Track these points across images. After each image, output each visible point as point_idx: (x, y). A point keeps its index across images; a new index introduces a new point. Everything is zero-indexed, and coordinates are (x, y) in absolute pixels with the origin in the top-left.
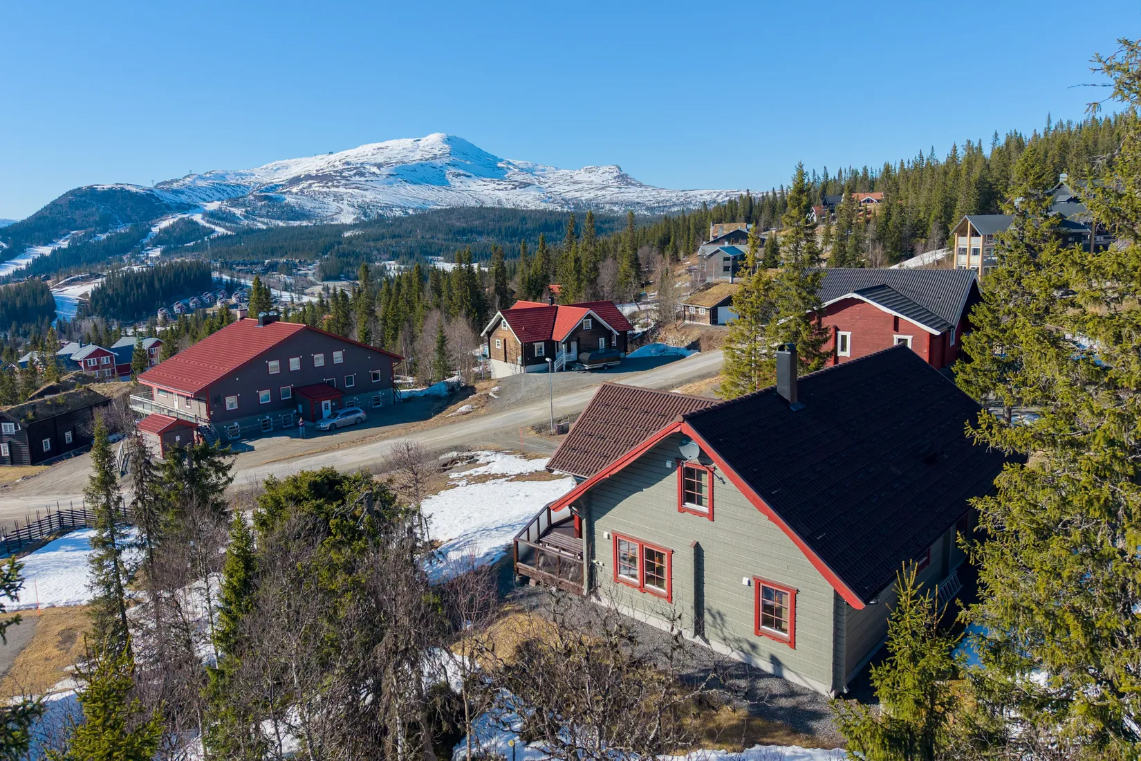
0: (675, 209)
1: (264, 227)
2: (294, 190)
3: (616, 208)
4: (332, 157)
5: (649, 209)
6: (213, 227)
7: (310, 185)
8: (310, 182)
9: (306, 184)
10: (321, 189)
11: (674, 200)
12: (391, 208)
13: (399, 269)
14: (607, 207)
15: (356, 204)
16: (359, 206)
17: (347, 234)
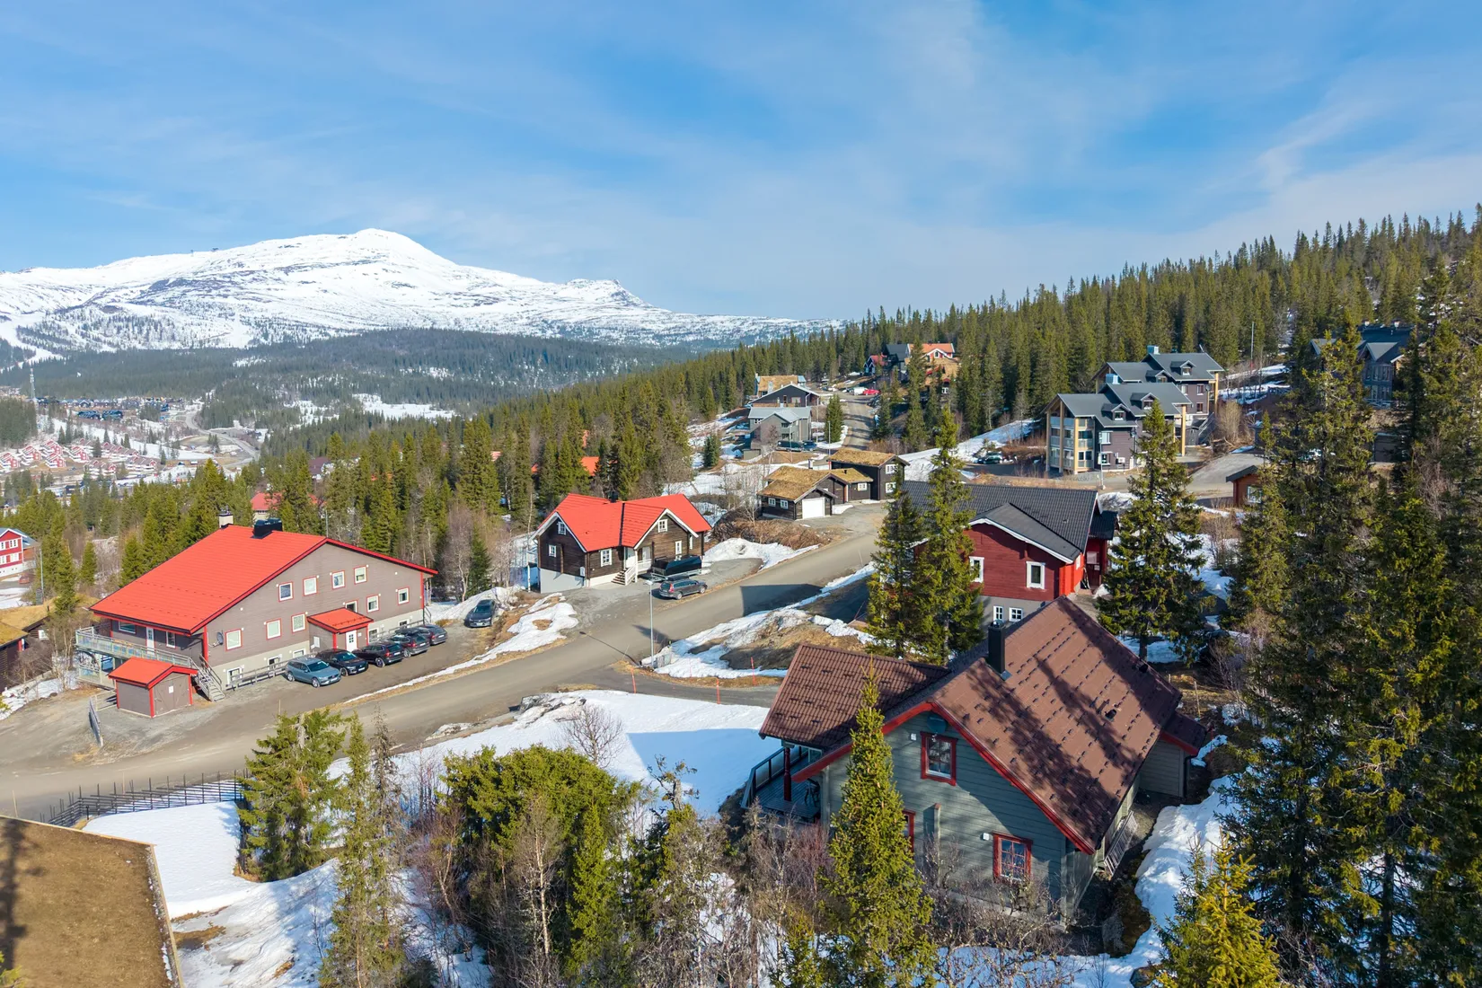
0: (691, 338)
1: (113, 350)
2: (159, 299)
3: (615, 335)
4: (220, 255)
5: (658, 337)
6: (33, 348)
7: (184, 294)
8: (184, 288)
9: (178, 291)
10: (201, 300)
11: (689, 327)
12: (303, 327)
13: (318, 413)
14: (604, 333)
15: (252, 320)
16: (258, 325)
17: (241, 363)
